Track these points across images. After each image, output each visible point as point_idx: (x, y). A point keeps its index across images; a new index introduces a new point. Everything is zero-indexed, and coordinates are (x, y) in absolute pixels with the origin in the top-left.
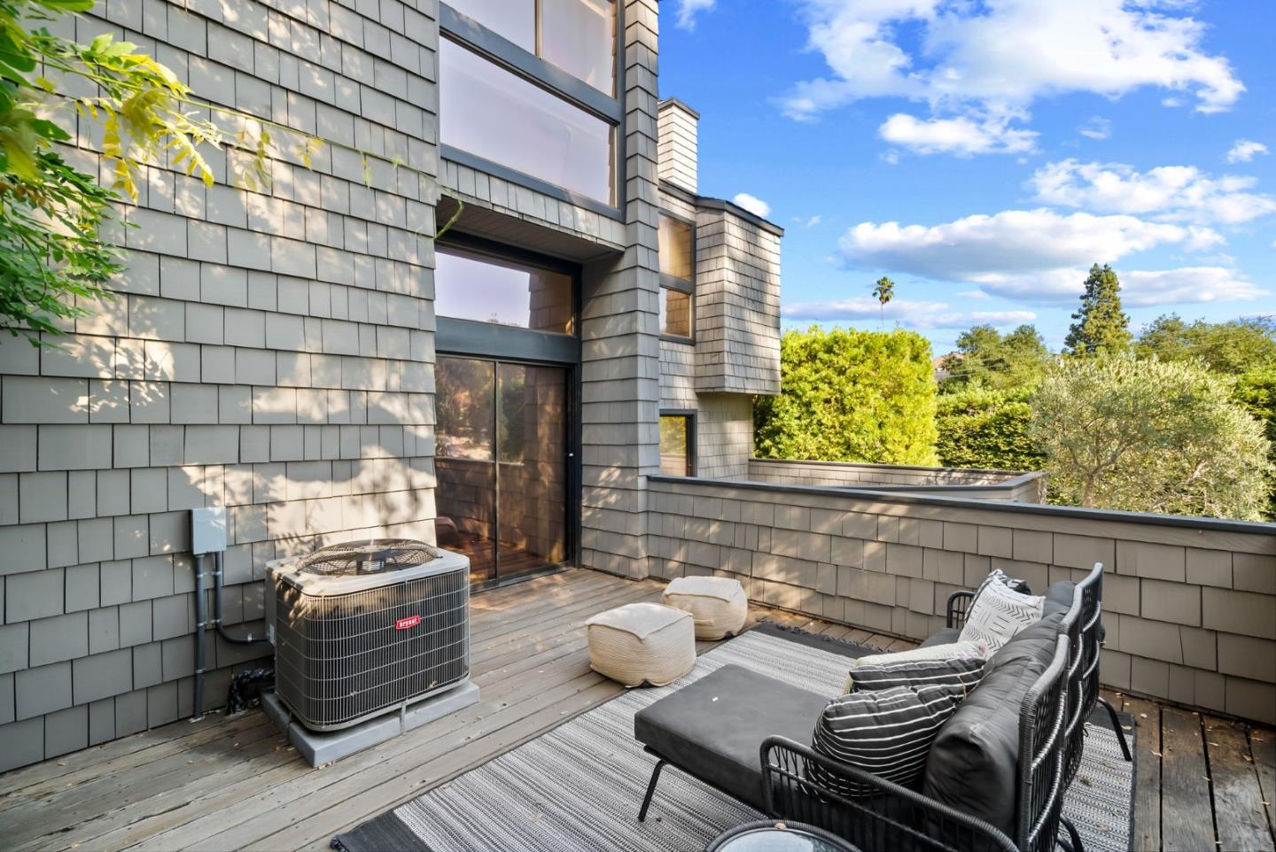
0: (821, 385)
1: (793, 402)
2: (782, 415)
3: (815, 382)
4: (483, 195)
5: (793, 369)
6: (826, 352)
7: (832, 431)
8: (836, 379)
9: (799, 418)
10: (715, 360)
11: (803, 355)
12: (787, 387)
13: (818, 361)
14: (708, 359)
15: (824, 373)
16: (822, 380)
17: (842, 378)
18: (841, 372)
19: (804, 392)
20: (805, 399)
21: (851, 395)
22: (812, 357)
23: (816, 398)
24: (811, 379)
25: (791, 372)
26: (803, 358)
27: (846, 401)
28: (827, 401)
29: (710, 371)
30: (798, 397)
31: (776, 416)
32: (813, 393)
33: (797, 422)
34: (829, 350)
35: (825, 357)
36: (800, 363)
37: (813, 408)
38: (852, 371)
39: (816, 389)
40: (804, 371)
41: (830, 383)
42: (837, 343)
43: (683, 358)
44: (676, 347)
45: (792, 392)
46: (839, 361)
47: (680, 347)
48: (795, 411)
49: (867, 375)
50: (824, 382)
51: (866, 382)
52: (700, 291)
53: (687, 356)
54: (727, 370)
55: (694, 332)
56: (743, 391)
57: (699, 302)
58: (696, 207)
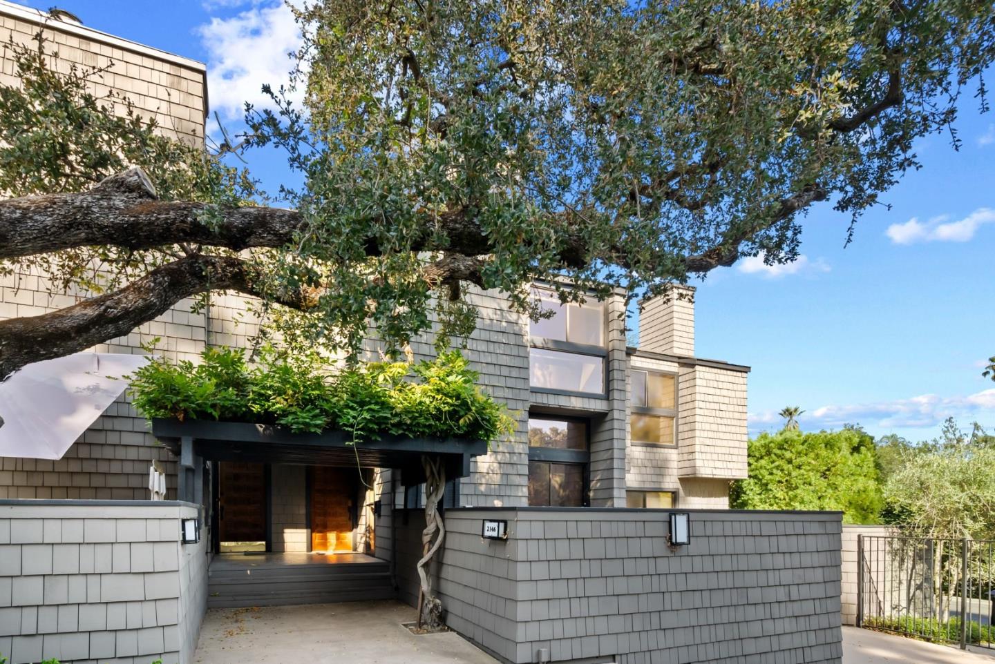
0: (775, 471)
1: (756, 483)
2: (748, 492)
3: (771, 469)
4: (545, 402)
5: (757, 461)
6: (779, 449)
7: (784, 502)
8: (786, 467)
9: (760, 494)
10: (690, 457)
11: (763, 451)
12: (752, 474)
13: (773, 455)
14: (686, 457)
15: (777, 463)
16: (777, 467)
17: (790, 466)
18: (790, 462)
19: (763, 476)
20: (764, 481)
21: (796, 477)
22: (769, 453)
23: (771, 480)
24: (768, 467)
25: (755, 463)
26: (763, 454)
27: (793, 481)
28: (780, 482)
29: (687, 464)
30: (760, 480)
31: (745, 493)
32: (770, 477)
33: (759, 496)
34: (781, 447)
35: (779, 452)
36: (762, 458)
37: (769, 487)
38: (797, 461)
39: (771, 474)
40: (763, 462)
41: (782, 470)
42: (787, 442)
43: (669, 457)
44: (662, 450)
45: (755, 477)
46: (788, 455)
47: (666, 450)
48: (757, 489)
49: (809, 463)
50: (778, 469)
51: (808, 468)
52: (680, 415)
53: (673, 455)
54: (698, 463)
55: (677, 440)
56: (711, 476)
57: (680, 421)
58: (679, 363)
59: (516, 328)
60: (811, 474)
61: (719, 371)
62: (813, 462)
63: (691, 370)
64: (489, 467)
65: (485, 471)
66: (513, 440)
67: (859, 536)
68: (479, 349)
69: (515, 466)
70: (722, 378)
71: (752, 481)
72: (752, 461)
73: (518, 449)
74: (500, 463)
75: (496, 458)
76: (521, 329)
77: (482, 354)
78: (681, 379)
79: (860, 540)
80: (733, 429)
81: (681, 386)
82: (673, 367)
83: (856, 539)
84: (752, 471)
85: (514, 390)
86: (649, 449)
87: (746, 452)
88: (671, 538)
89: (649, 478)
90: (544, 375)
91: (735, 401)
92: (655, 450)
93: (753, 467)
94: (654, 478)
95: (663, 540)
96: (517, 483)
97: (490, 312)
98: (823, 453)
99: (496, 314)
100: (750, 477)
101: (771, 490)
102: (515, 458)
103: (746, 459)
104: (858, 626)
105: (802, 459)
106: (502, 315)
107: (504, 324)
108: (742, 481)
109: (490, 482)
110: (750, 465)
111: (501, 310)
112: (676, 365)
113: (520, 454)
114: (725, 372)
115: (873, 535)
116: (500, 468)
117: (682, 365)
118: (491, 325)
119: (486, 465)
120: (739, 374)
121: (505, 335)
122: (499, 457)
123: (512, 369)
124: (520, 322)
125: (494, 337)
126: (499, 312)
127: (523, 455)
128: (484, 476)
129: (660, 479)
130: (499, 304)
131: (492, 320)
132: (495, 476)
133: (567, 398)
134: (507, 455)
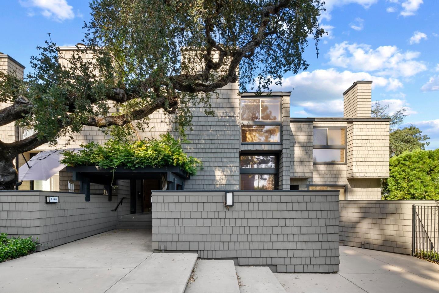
0: (401, 173)
2: (389, 185)
3: (400, 172)
4: (249, 148)
8: (407, 170)
9: (395, 185)
10: (351, 168)
12: (391, 175)
13: (401, 164)
14: (349, 168)
15: (402, 169)
17: (409, 169)
18: (409, 167)
19: (396, 176)
20: (397, 178)
21: (412, 175)
22: (399, 163)
23: (400, 177)
26: (397, 164)
27: (410, 178)
28: (404, 178)
29: (350, 172)
30: (395, 178)
33: (394, 187)
35: (403, 162)
36: (396, 166)
38: (412, 167)
39: (400, 174)
40: (396, 168)
42: (408, 157)
43: (341, 169)
44: (337, 166)
45: (392, 176)
46: (407, 163)
47: (339, 166)
48: (394, 183)
49: (419, 167)
50: (403, 172)
51: (418, 170)
52: (348, 147)
53: (343, 168)
54: (354, 171)
55: (346, 160)
56: (364, 177)
57: (348, 151)
58: (347, 122)
59: (233, 119)
60: (420, 173)
61: (369, 123)
62: (421, 166)
63: (351, 124)
64: (221, 177)
65: (219, 179)
66: (231, 166)
67: (413, 205)
68: (216, 129)
69: (233, 177)
70: (371, 126)
71: (392, 178)
72: (391, 168)
73: (234, 169)
74: (225, 176)
75: (223, 174)
76: (235, 119)
77: (217, 131)
78: (348, 130)
79: (414, 208)
80: (379, 152)
81: (348, 133)
82: (344, 124)
83: (412, 207)
84: (392, 173)
85: (232, 145)
86: (329, 166)
87: (388, 164)
88: (226, 203)
89: (329, 180)
90: (251, 137)
91: (380, 138)
92: (332, 166)
93: (392, 171)
94: (332, 180)
95: (223, 204)
96: (234, 184)
97: (221, 114)
98: (428, 161)
99: (224, 114)
100: (390, 176)
101: (399, 183)
102: (233, 173)
103: (388, 167)
104: (412, 255)
105: (415, 165)
106: (226, 114)
107: (227, 118)
108: (386, 179)
109: (221, 183)
110: (390, 170)
111: (226, 112)
112: (346, 123)
113: (235, 171)
114: (373, 123)
115: (426, 205)
116: (226, 177)
117: (349, 122)
118: (222, 119)
119: (219, 177)
120: (384, 123)
121: (228, 122)
122: (225, 173)
123: (231, 136)
124: (235, 116)
125: (223, 124)
126: (225, 113)
127: (237, 172)
128: (218, 181)
129: (336, 180)
130: (225, 110)
131: (222, 117)
132: (223, 181)
133: (260, 145)
134: (229, 172)
